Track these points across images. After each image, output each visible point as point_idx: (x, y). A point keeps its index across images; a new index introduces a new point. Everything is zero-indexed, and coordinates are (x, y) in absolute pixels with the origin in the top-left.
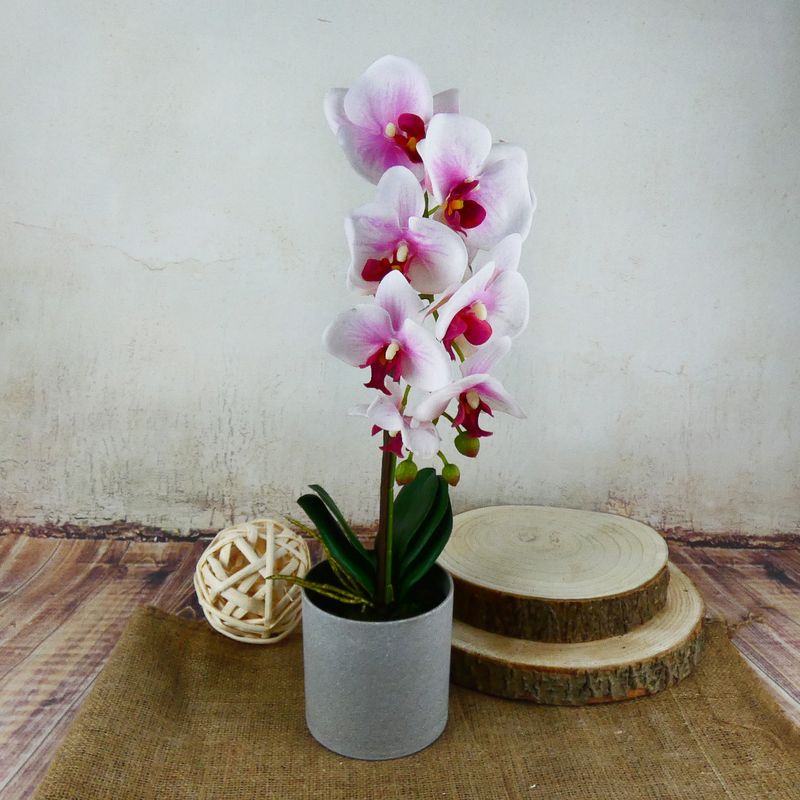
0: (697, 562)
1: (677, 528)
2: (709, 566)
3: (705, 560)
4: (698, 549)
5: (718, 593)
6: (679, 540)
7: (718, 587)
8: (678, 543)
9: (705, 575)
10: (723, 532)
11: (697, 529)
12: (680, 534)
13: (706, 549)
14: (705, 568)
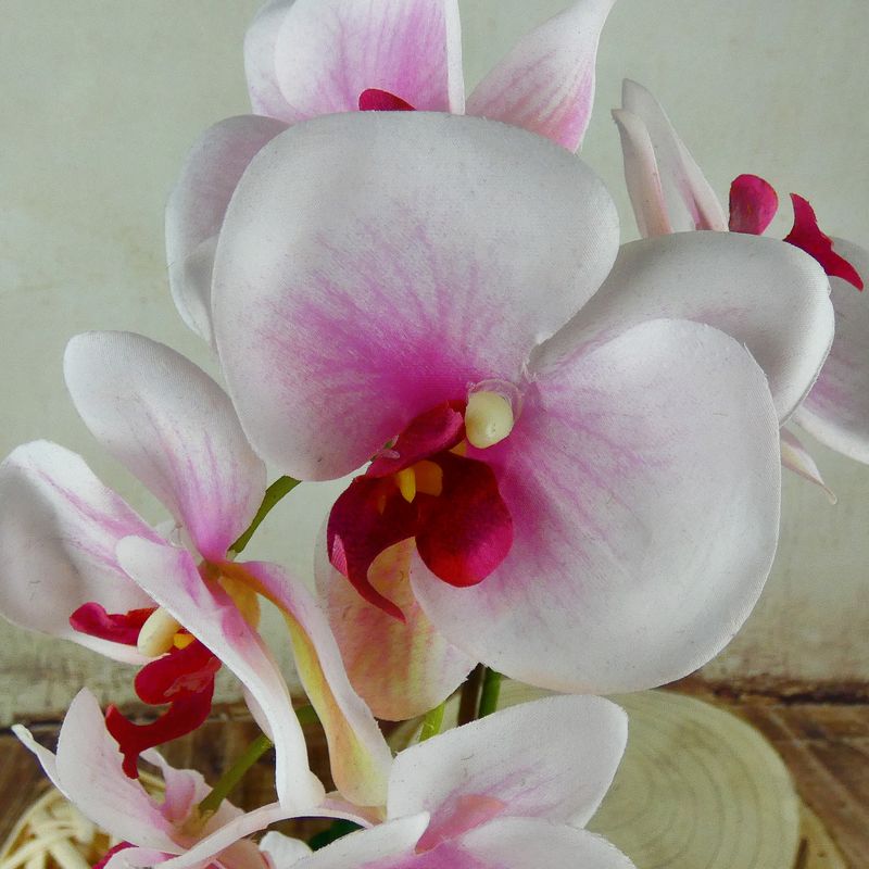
0: (798, 736)
1: (765, 675)
2: (820, 744)
3: (811, 732)
4: (796, 708)
5: (843, 805)
6: (767, 693)
7: (839, 790)
8: (767, 699)
9: (814, 763)
10: (831, 677)
11: (794, 674)
12: (769, 684)
13: (810, 708)
14: (813, 749)
